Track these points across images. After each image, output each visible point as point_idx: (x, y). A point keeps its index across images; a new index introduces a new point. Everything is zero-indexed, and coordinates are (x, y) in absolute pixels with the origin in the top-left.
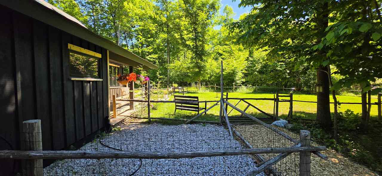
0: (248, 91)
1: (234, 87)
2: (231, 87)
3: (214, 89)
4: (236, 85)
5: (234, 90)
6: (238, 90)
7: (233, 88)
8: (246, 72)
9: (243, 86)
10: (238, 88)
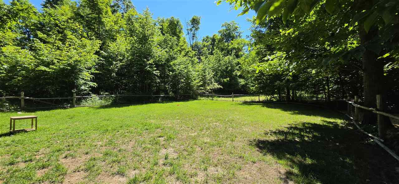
0: (103, 102)
1: (76, 97)
2: (69, 98)
3: (19, 104)
4: (79, 94)
5: (76, 102)
6: (84, 103)
7: (72, 100)
8: (96, 72)
9: (93, 95)
10: (84, 98)
